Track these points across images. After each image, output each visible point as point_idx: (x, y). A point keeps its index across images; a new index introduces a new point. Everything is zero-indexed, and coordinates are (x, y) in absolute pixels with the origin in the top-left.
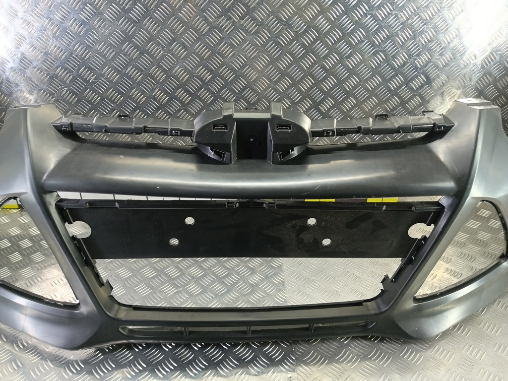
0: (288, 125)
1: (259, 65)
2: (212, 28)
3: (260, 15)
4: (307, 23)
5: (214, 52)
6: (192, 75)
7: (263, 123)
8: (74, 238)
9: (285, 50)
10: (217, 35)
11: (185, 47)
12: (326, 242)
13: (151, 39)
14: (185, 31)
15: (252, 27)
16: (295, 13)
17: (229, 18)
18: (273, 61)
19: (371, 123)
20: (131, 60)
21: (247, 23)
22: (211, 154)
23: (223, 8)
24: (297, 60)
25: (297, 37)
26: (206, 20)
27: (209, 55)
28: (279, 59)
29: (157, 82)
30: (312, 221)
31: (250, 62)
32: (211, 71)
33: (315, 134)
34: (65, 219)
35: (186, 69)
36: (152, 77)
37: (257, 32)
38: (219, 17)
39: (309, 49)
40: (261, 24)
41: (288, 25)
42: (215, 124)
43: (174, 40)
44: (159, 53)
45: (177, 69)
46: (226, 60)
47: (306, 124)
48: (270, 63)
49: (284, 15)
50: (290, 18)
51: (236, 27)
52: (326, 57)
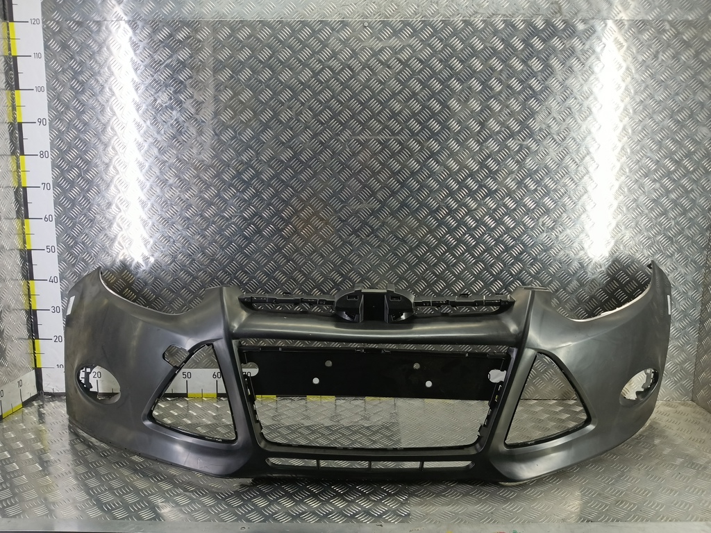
0: (398, 297)
1: (382, 271)
2: (345, 243)
3: (381, 234)
4: (418, 239)
5: (345, 260)
6: (326, 278)
7: (382, 295)
8: (246, 376)
9: (402, 260)
10: (349, 248)
11: (322, 256)
12: (429, 384)
13: (297, 250)
14: (324, 245)
15: (376, 242)
16: (409, 233)
17: (358, 236)
18: (393, 268)
19: (456, 299)
20: (279, 266)
21: (372, 239)
22: (347, 318)
23: (354, 229)
24: (412, 268)
25: (411, 250)
26: (340, 237)
27: (341, 263)
28: (397, 266)
29: (298, 283)
30: (416, 366)
31: (374, 268)
32: (342, 275)
33: (417, 304)
34: (243, 361)
35: (322, 274)
36: (294, 280)
37: (379, 246)
38: (350, 235)
39: (421, 260)
40: (383, 241)
41: (403, 241)
42: (350, 296)
43: (314, 252)
44: (301, 261)
45: (315, 274)
46: (355, 267)
47: (412, 299)
48: (390, 269)
49: (401, 234)
50: (405, 236)
51: (363, 242)
52: (435, 265)
